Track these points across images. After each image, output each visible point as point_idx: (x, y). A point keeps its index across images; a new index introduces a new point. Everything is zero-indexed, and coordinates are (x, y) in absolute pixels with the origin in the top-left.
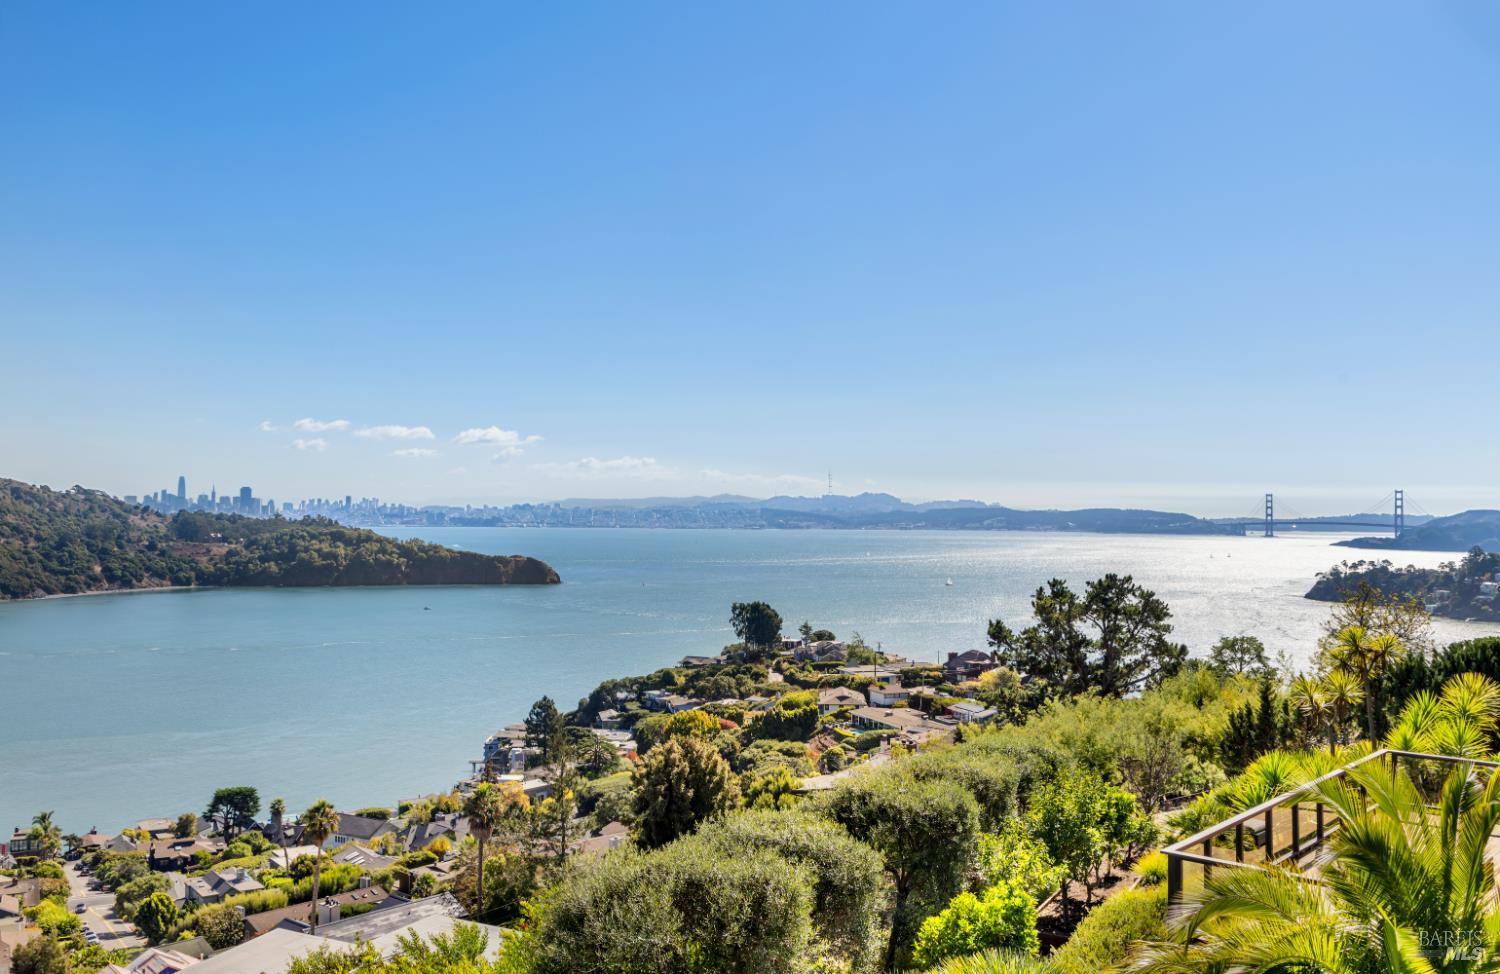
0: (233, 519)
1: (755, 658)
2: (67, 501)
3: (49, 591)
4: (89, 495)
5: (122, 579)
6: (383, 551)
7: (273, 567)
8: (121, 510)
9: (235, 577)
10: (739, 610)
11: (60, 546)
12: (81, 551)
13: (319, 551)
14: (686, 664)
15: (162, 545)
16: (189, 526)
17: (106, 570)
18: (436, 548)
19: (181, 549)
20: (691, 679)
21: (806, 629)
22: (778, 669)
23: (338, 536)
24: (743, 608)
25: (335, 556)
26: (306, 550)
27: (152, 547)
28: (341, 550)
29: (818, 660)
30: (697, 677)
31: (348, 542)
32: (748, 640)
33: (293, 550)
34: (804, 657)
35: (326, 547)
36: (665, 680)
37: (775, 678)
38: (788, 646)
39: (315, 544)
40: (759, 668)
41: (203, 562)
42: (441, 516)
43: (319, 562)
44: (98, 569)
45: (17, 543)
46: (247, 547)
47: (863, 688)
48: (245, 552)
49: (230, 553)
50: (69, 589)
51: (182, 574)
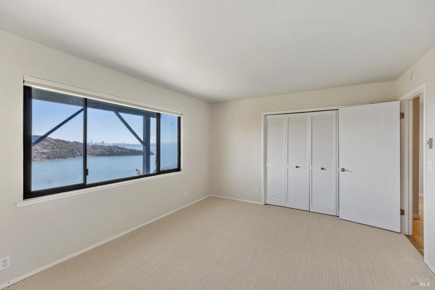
0: (101, 146)
2: (73, 143)
3: (70, 157)
4: (77, 142)
6: (126, 150)
7: (108, 153)
9: (102, 154)
11: (72, 150)
12: (76, 151)
13: (116, 150)
15: (90, 150)
16: (94, 147)
17: (80, 154)
18: (135, 150)
19: (93, 150)
23: (120, 148)
25: (119, 151)
26: (114, 150)
33: (112, 150)
35: (117, 150)
43: (116, 152)
45: (64, 150)
46: (104, 150)
49: (101, 151)
50: (74, 157)
51: (93, 154)
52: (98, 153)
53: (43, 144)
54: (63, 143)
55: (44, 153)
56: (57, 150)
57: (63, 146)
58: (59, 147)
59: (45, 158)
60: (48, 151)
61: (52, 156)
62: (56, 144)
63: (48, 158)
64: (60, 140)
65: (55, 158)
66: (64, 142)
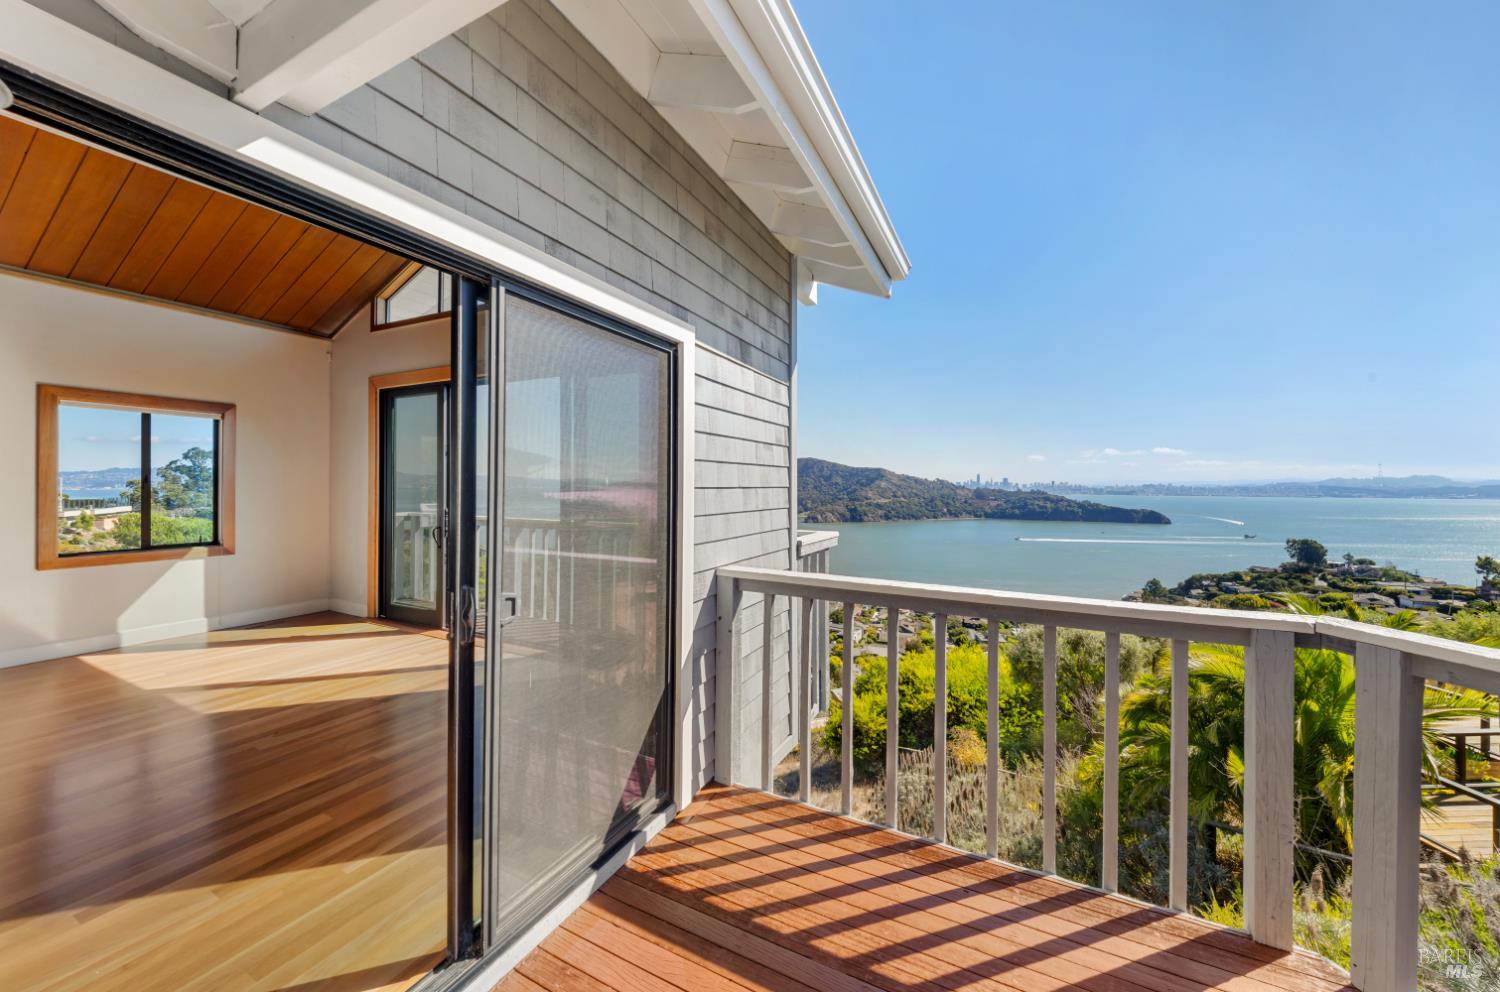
0: (1000, 491)
1: (1305, 570)
2: (934, 484)
3: (928, 518)
4: (942, 482)
5: (955, 514)
6: (1070, 506)
7: (1017, 511)
8: (954, 488)
9: (1000, 515)
10: (1291, 544)
11: (932, 500)
12: (939, 503)
13: (1038, 505)
14: (1252, 570)
15: (970, 501)
16: (981, 494)
17: (949, 511)
18: (1097, 505)
19: (978, 503)
20: (1254, 580)
21: (1349, 558)
22: (1323, 578)
23: (1047, 498)
24: (1294, 542)
25: (1046, 508)
26: (1032, 504)
27: (966, 502)
28: (1049, 505)
29: (1358, 576)
30: (1259, 577)
31: (1052, 501)
32: (1299, 560)
33: (1026, 505)
34: (1345, 574)
35: (1041, 504)
36: (1237, 577)
37: (1319, 583)
38: (1332, 566)
39: (1037, 502)
40: (1309, 577)
41: (987, 509)
42: (1101, 490)
43: (1038, 510)
44: (945, 510)
45: (916, 500)
46: (1006, 502)
47: (1394, 595)
48: (1005, 505)
49: (998, 505)
50: (935, 517)
52: (990, 511)
53: (879, 487)
54: (913, 484)
55: (879, 506)
56: (903, 499)
57: (914, 491)
58: (906, 494)
59: (881, 517)
60: (887, 501)
61: (893, 512)
62: (900, 486)
63: (887, 517)
64: (908, 477)
65: (899, 517)
66: (917, 481)
